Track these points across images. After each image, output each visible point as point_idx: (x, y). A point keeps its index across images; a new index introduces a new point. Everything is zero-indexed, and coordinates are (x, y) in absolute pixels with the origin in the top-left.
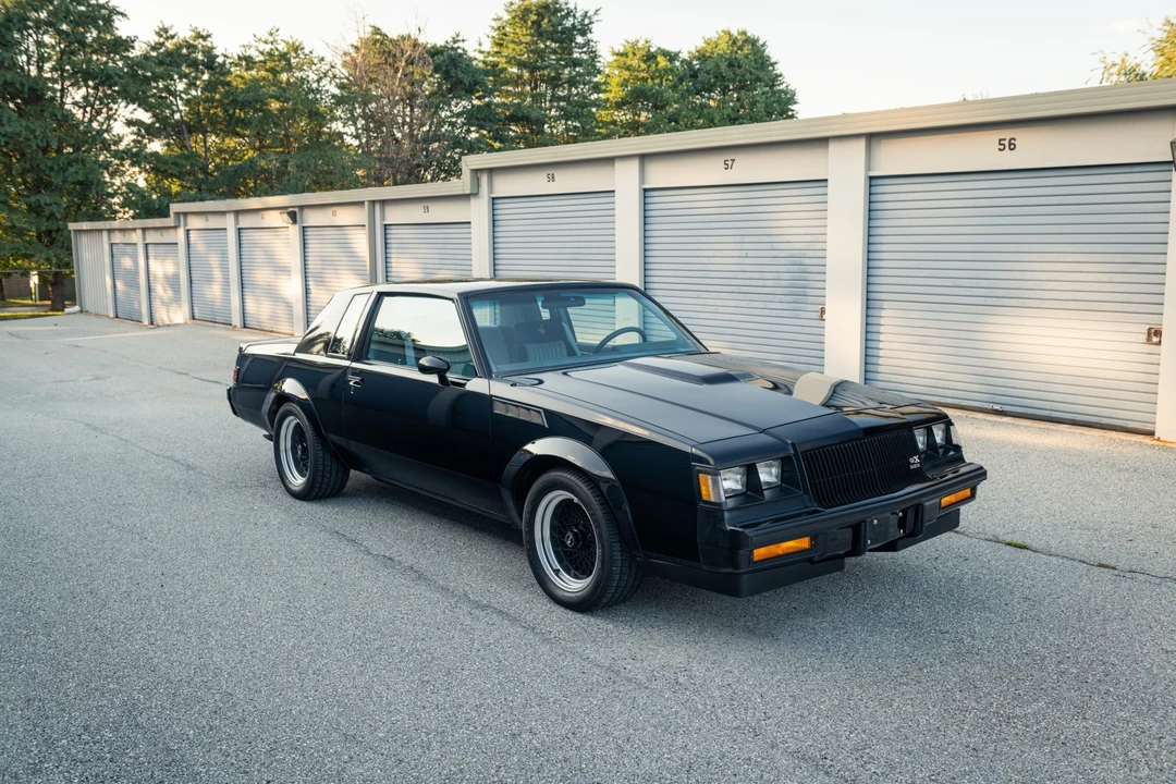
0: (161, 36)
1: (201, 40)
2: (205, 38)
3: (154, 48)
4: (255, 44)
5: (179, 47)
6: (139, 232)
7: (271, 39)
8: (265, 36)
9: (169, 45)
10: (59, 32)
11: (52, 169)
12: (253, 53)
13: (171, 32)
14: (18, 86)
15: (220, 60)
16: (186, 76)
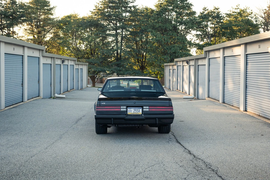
0: (204, 10)
1: (216, 10)
2: (217, 9)
3: (201, 14)
4: (232, 10)
5: (209, 13)
6: (172, 66)
7: (237, 8)
8: (236, 7)
9: (206, 12)
10: (176, 12)
11: (168, 49)
12: (231, 13)
13: (207, 9)
14: (162, 27)
15: (220, 15)
16: (210, 21)
